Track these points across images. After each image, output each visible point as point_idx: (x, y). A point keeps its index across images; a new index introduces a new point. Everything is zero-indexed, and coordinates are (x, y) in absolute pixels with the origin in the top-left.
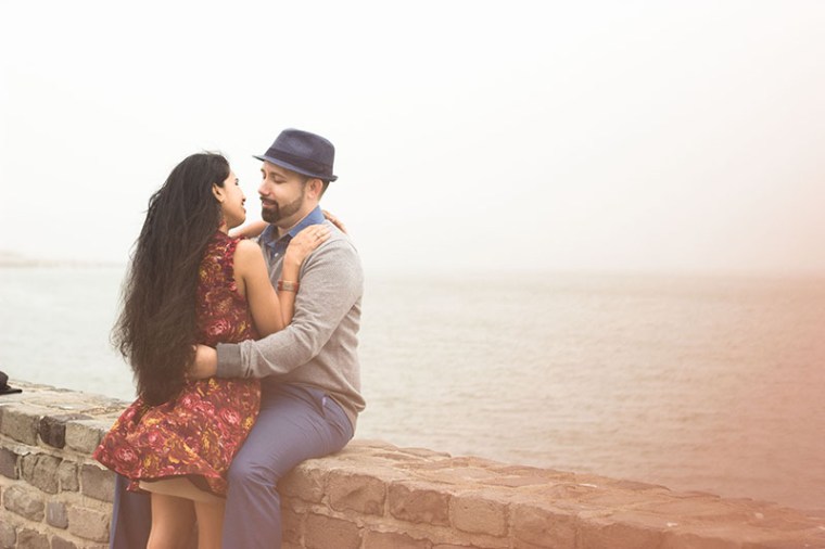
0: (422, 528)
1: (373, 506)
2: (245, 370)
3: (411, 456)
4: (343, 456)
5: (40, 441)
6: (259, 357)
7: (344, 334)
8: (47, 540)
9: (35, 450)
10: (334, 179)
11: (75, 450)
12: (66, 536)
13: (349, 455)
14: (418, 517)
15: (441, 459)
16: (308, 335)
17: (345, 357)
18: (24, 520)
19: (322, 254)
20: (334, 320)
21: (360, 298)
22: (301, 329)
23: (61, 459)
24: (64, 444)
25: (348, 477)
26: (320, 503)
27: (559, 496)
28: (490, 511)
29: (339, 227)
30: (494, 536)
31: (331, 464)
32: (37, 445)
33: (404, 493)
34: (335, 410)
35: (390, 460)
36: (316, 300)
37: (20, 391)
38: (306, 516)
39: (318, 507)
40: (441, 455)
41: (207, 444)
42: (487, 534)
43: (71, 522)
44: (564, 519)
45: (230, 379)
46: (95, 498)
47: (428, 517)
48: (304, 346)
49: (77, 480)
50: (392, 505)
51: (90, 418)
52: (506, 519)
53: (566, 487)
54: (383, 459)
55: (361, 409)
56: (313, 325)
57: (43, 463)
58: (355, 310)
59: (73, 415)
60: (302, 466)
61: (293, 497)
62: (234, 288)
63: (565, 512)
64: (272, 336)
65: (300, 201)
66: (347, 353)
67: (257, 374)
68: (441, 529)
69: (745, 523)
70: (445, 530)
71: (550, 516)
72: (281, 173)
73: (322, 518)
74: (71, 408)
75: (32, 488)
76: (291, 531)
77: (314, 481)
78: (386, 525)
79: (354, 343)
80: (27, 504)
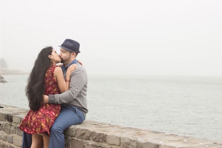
0: (100, 143)
1: (88, 137)
2: (56, 102)
3: (100, 125)
4: (82, 124)
5: (6, 120)
6: (60, 98)
7: (82, 92)
8: (8, 146)
9: (5, 123)
10: (79, 52)
11: (15, 123)
12: (13, 145)
13: (83, 124)
14: (99, 140)
15: (108, 125)
16: (73, 93)
17: (83, 99)
18: (2, 141)
19: (76, 72)
20: (80, 89)
21: (87, 83)
22: (71, 91)
23: (11, 125)
24: (12, 121)
25: (82, 130)
26: (74, 137)
27: (135, 135)
28: (116, 139)
29: (81, 64)
30: (117, 145)
31: (78, 127)
32: (6, 121)
33: (95, 134)
34: (80, 113)
35: (94, 125)
36: (75, 84)
37: (3, 107)
38: (71, 140)
39: (74, 138)
40: (108, 124)
41: (48, 121)
42: (116, 145)
43: (14, 142)
44: (134, 141)
45: (52, 104)
46: (20, 135)
47: (101, 140)
48: (72, 96)
49: (15, 130)
50: (92, 137)
51: (19, 114)
52: (120, 141)
53: (137, 132)
54: (93, 125)
55: (87, 112)
56: (74, 90)
57: (7, 126)
58: (85, 86)
59: (15, 113)
60: (70, 127)
61: (68, 135)
62: (54, 79)
63: (135, 139)
64: (63, 93)
65: (70, 58)
66: (83, 97)
67: (59, 103)
68: (104, 143)
69: (181, 142)
70: (105, 144)
71: (131, 140)
72: (65, 51)
73: (75, 141)
74: (15, 112)
75: (4, 133)
76: (68, 144)
77: (73, 131)
78: (91, 142)
79: (85, 95)
80: (3, 137)
